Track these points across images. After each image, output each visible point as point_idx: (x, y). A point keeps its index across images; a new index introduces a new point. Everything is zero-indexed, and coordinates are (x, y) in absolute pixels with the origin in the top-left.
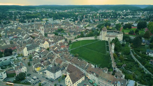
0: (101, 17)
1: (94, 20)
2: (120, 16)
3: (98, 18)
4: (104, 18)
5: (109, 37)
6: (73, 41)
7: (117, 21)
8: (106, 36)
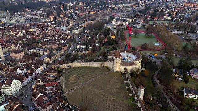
0: (85, 7)
1: (78, 15)
2: (109, 5)
3: (82, 9)
4: (90, 9)
5: (125, 67)
6: (62, 66)
7: (114, 19)
8: (121, 65)
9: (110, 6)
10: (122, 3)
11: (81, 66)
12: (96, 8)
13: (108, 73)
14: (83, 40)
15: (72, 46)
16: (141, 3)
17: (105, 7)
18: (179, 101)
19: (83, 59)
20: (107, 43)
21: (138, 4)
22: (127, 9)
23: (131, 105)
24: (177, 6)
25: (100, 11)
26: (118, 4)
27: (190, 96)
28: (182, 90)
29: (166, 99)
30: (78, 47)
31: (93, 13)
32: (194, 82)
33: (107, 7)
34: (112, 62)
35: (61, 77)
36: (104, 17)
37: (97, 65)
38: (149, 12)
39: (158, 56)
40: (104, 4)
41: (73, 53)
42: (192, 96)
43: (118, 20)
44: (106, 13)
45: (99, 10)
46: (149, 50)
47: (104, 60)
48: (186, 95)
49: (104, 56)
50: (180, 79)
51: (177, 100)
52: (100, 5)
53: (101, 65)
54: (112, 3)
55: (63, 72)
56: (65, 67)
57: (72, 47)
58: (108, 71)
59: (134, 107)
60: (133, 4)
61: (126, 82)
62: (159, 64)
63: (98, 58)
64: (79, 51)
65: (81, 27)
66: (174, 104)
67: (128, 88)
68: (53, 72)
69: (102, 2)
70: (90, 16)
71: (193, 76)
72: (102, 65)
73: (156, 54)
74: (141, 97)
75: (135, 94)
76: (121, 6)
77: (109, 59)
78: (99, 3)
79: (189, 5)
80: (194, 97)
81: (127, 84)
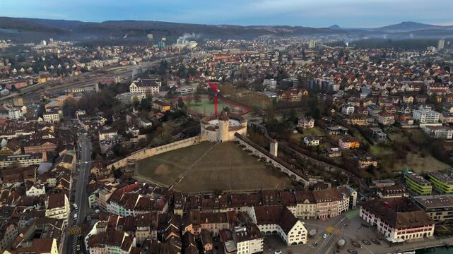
0: (15, 70)
5: (235, 132)
7: (133, 84)
8: (230, 130)
11: (157, 153)
12: (43, 70)
13: (214, 146)
14: (94, 127)
16: (131, 57)
17: (64, 67)
18: (306, 151)
21: (128, 60)
22: (112, 70)
23: (267, 168)
24: (205, 60)
25: (59, 75)
26: (89, 61)
27: (312, 142)
28: (302, 140)
29: (294, 152)
30: (102, 137)
31: (44, 80)
32: (308, 131)
34: (215, 131)
35: (133, 177)
37: (188, 142)
38: (171, 72)
40: (60, 61)
41: (105, 147)
42: (314, 143)
43: (141, 86)
44: (77, 80)
45: (56, 74)
48: (309, 144)
49: (183, 133)
50: (295, 132)
51: (304, 150)
52: (48, 63)
53: (195, 141)
54: (74, 58)
55: (127, 171)
59: (271, 168)
60: (120, 61)
62: (260, 126)
63: (175, 137)
64: (116, 142)
65: (58, 108)
66: (304, 154)
67: (251, 154)
69: (52, 57)
71: (303, 126)
72: (197, 142)
74: (276, 155)
75: (266, 157)
76: (99, 64)
77: (206, 129)
78: (44, 59)
79: (220, 58)
80: (316, 143)
81: (246, 151)
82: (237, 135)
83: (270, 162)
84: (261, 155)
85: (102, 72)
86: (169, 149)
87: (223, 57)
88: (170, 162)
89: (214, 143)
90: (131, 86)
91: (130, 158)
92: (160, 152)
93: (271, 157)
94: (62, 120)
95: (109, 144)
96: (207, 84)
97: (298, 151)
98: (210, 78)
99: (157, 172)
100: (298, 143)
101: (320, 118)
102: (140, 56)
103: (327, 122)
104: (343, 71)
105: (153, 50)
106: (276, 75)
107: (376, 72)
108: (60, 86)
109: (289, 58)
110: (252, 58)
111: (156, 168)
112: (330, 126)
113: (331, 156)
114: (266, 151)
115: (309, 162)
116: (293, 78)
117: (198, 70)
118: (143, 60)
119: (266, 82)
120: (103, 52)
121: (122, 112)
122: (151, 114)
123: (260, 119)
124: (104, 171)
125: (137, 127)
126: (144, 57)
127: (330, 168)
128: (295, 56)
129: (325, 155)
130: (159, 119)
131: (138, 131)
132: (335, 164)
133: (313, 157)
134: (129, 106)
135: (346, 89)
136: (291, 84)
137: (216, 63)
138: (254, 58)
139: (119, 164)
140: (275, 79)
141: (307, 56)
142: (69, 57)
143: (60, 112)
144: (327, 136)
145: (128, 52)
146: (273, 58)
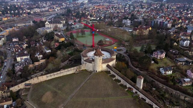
5: (107, 64)
6: (15, 89)
8: (103, 63)
9: (24, 11)
10: (36, 8)
11: (47, 79)
12: (7, 13)
13: (90, 76)
14: (18, 50)
15: (6, 60)
16: (55, 7)
17: (19, 12)
18: (163, 80)
19: (41, 71)
20: (62, 47)
21: (53, 8)
22: (44, 14)
23: (134, 99)
24: (91, 9)
25: (15, 16)
26: (32, 9)
27: (167, 72)
28: (159, 71)
29: (154, 82)
30: (19, 59)
31: (6, 19)
32: (161, 62)
33: (21, 12)
34: (91, 63)
35: (25, 102)
36: (24, 23)
38: (72, 15)
39: (117, 49)
40: (17, 9)
41: (18, 68)
42: (168, 73)
43: (51, 23)
44: (24, 19)
45: (13, 16)
46: (107, 45)
47: (71, 64)
48: (165, 73)
49: (69, 60)
50: (153, 62)
51: (162, 80)
52: (11, 10)
53: (76, 70)
54: (25, 7)
55: (23, 94)
56: (20, 88)
57: (6, 62)
58: (90, 74)
59: (137, 100)
60: (49, 9)
61: (114, 79)
62: (125, 55)
63: (63, 64)
64: (25, 64)
65: (3, 36)
66: (162, 83)
67: (120, 84)
68: (6, 101)
69: (13, 7)
70: (4, 23)
71: (157, 57)
72: (78, 70)
73: (115, 48)
74: (141, 87)
75: (132, 87)
76: (37, 10)
77: (85, 61)
78: (9, 8)
79: (99, 7)
80: (170, 73)
81: (116, 80)
82: (108, 66)
83: (136, 93)
84: (128, 86)
85: (38, 15)
86: (56, 76)
87: (100, 7)
88: (55, 89)
89: (91, 72)
90: (46, 23)
91: (27, 82)
92: (50, 78)
93: (138, 89)
94: (4, 44)
95: (20, 66)
96: (91, 22)
97: (157, 80)
98: (93, 18)
99: (44, 99)
100: (157, 73)
101: (169, 50)
102: (60, 7)
103: (174, 54)
104: (169, 15)
105: (66, 4)
106: (130, 17)
107: (189, 15)
108: (13, 22)
109: (134, 8)
110: (115, 8)
111: (44, 94)
112: (176, 57)
113: (184, 85)
114: (133, 83)
115: (167, 91)
116: (140, 19)
117: (87, 14)
118: (61, 9)
119: (124, 21)
120: (41, 4)
121: (37, 40)
122: (53, 43)
123: (124, 49)
124: (7, 93)
125: (42, 53)
126: (62, 7)
127: (185, 97)
128: (137, 7)
129: (179, 85)
130: (56, 48)
131: (41, 56)
132: (189, 94)
133: (170, 87)
134: (42, 36)
135: (176, 27)
136: (140, 23)
137: (96, 10)
138: (116, 7)
139: (19, 87)
140: (130, 19)
141: (143, 7)
142: (22, 6)
143: (3, 39)
144: (176, 66)
145: (54, 5)
146: (126, 8)
